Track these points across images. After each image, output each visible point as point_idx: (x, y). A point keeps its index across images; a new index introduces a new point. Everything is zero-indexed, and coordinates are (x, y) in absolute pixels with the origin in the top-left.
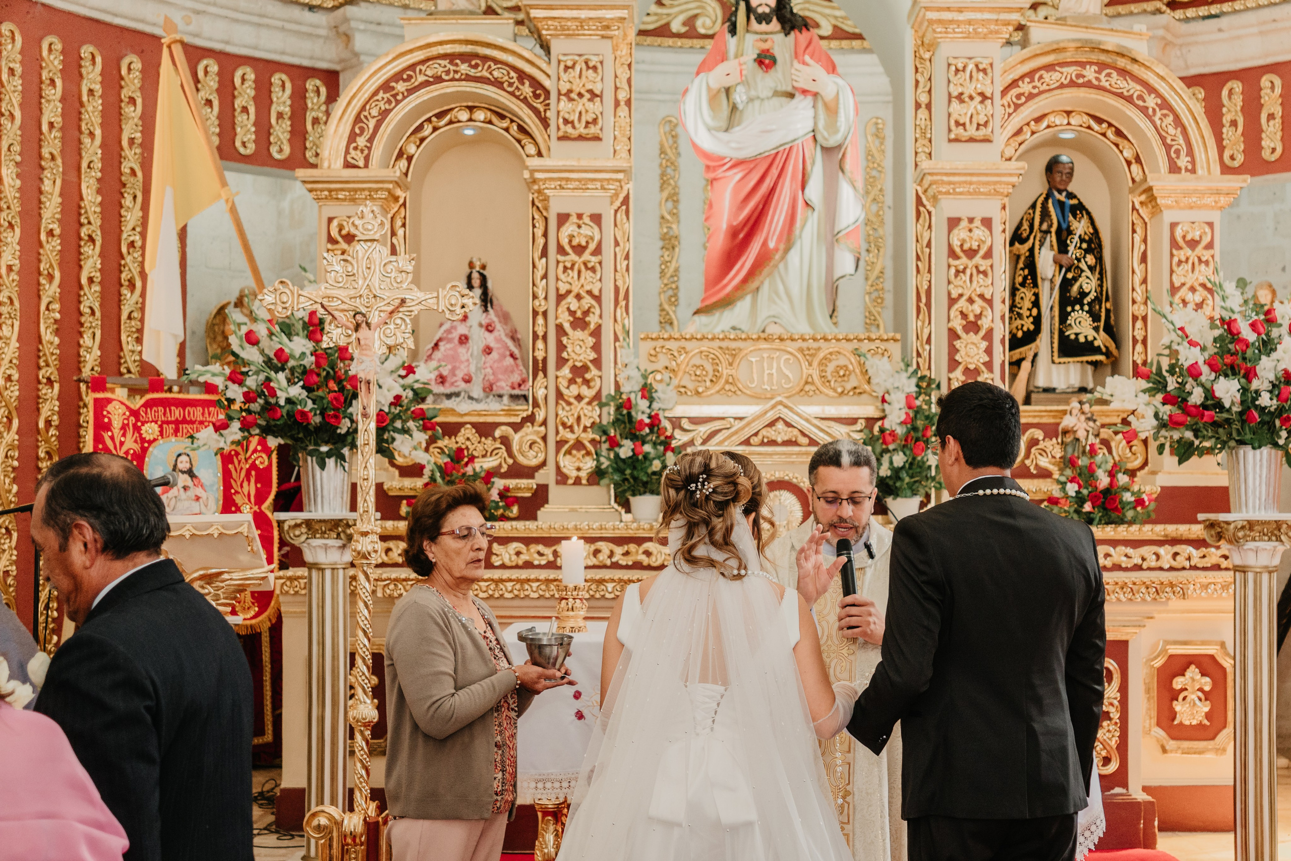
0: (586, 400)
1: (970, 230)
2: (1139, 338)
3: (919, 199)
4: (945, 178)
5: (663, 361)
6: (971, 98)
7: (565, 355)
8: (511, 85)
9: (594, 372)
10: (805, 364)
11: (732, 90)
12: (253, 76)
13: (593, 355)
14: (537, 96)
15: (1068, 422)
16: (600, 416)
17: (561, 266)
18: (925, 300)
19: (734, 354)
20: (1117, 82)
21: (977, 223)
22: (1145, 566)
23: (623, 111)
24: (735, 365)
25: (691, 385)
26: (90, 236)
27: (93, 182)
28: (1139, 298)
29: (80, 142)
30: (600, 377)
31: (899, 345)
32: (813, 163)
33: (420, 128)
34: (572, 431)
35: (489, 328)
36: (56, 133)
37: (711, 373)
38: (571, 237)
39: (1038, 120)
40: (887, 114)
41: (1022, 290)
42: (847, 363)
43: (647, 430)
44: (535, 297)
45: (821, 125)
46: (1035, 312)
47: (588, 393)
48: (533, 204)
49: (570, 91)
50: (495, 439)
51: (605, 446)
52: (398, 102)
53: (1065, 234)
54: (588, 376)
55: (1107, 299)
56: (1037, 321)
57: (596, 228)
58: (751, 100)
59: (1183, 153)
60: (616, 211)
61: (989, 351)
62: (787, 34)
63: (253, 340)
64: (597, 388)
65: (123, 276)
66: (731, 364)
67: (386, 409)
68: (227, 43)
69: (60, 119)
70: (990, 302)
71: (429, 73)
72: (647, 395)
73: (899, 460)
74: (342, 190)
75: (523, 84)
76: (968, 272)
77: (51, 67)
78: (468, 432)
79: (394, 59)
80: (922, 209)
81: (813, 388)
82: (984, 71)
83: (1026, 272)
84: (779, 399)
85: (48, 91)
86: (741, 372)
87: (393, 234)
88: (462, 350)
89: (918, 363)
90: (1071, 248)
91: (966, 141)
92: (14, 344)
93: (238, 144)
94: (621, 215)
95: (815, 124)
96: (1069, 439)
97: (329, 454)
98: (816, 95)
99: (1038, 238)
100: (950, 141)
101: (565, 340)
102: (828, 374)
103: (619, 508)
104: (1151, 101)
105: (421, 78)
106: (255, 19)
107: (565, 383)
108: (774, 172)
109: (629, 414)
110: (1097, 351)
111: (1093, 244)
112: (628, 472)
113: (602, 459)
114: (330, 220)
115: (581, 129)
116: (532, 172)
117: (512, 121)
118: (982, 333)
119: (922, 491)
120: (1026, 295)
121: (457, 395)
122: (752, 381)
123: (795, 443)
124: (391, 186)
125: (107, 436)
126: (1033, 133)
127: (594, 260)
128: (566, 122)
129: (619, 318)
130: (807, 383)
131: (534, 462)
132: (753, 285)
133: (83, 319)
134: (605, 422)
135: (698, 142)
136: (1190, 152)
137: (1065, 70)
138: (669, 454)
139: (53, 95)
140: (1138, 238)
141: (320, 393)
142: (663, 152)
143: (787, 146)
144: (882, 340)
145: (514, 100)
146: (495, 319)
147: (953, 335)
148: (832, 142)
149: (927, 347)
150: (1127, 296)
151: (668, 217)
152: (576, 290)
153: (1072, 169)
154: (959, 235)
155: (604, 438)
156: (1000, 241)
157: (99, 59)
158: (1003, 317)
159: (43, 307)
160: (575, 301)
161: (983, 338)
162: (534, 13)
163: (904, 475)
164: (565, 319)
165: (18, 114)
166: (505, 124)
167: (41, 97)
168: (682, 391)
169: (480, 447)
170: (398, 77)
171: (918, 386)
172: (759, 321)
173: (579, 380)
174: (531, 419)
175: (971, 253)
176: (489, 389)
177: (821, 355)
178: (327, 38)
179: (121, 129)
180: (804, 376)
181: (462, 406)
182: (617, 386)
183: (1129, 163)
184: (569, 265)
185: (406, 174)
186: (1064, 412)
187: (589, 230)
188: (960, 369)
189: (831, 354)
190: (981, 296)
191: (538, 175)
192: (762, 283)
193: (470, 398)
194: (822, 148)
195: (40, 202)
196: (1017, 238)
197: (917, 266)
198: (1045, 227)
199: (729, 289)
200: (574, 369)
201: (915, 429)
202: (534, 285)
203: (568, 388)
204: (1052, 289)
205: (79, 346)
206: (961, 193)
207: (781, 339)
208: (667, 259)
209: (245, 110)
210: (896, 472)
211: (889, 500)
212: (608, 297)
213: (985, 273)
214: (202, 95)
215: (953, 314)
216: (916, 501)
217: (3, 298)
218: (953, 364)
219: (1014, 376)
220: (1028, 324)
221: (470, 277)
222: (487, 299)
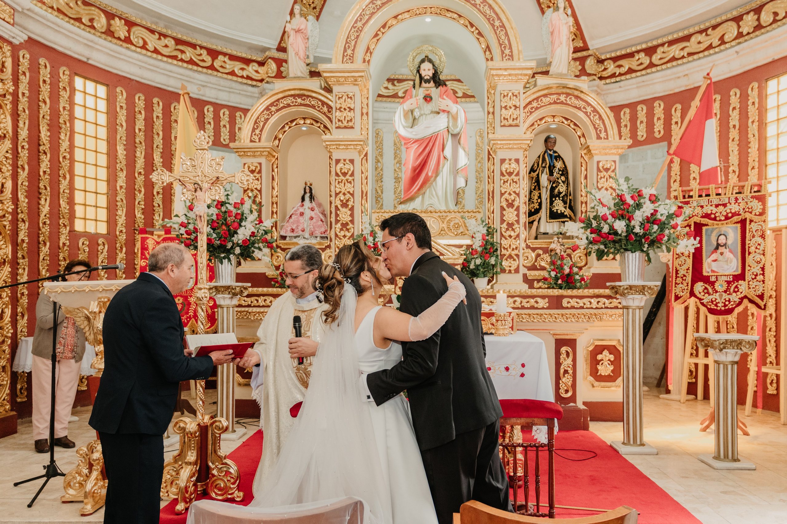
0: (347, 237)
1: (510, 164)
2: (584, 211)
3: (489, 154)
4: (499, 142)
6: (510, 107)
7: (339, 218)
8: (319, 107)
9: (351, 225)
10: (441, 223)
11: (413, 111)
12: (228, 113)
13: (350, 219)
14: (329, 112)
15: (552, 246)
17: (337, 181)
18: (491, 195)
20: (574, 101)
21: (513, 161)
22: (585, 307)
23: (365, 117)
27: (159, 153)
28: (584, 194)
29: (153, 137)
30: (354, 228)
31: (480, 214)
32: (447, 140)
33: (284, 127)
35: (312, 209)
36: (141, 133)
38: (341, 169)
39: (541, 120)
40: (483, 127)
41: (534, 191)
42: (459, 222)
45: (451, 125)
46: (539, 201)
47: (349, 234)
48: (329, 157)
49: (341, 108)
52: (272, 115)
53: (552, 168)
54: (348, 227)
55: (570, 195)
56: (540, 204)
57: (351, 165)
58: (421, 115)
59: (603, 131)
60: (362, 159)
61: (518, 215)
62: (437, 88)
63: (191, 208)
64: (352, 232)
67: (248, 238)
68: (217, 99)
69: (144, 128)
70: (518, 195)
71: (285, 103)
72: (372, 235)
73: (478, 261)
74: (249, 151)
75: (323, 107)
76: (509, 182)
77: (140, 106)
79: (270, 97)
80: (490, 157)
81: (444, 232)
82: (516, 96)
83: (536, 184)
85: (138, 116)
87: (273, 171)
88: (301, 218)
89: (488, 222)
90: (555, 174)
91: (508, 126)
92: (124, 218)
93: (222, 140)
94: (364, 161)
95: (448, 124)
96: (553, 253)
97: (224, 258)
98: (448, 112)
99: (541, 170)
100: (501, 126)
101: (338, 212)
102: (451, 227)
104: (589, 109)
105: (282, 105)
106: (228, 89)
107: (339, 230)
108: (431, 144)
110: (566, 216)
111: (564, 172)
114: (245, 164)
115: (345, 124)
116: (325, 141)
117: (321, 124)
118: (515, 208)
119: (489, 275)
120: (536, 193)
121: (299, 237)
124: (269, 150)
125: (146, 253)
126: (539, 125)
127: (351, 178)
128: (339, 120)
129: (363, 204)
130: (442, 230)
132: (422, 192)
133: (155, 208)
135: (400, 132)
136: (606, 131)
137: (552, 97)
139: (141, 118)
140: (583, 169)
141: (218, 231)
142: (395, 144)
143: (437, 133)
144: (473, 212)
145: (320, 113)
146: (315, 206)
147: (502, 209)
148: (455, 132)
149: (492, 215)
150: (579, 194)
151: (397, 170)
152: (343, 191)
153: (556, 141)
154: (505, 166)
156: (524, 170)
157: (161, 104)
158: (525, 203)
159: (137, 203)
160: (343, 196)
161: (515, 210)
162: (325, 75)
163: (480, 268)
164: (338, 203)
165: (124, 125)
166: (319, 125)
167: (135, 118)
170: (272, 104)
171: (487, 230)
172: (425, 206)
173: (345, 229)
174: (329, 247)
175: (510, 174)
176: (312, 234)
177: (448, 219)
179: (171, 133)
180: (441, 228)
181: (301, 241)
182: (362, 231)
183: (580, 137)
184: (340, 181)
185: (278, 146)
186: (551, 242)
187: (349, 166)
188: (505, 223)
189: (452, 218)
190: (515, 192)
191: (327, 143)
193: (304, 238)
194: (451, 134)
195: (135, 161)
196: (532, 170)
197: (489, 181)
198: (544, 165)
199: (413, 193)
200: (342, 224)
201: (486, 249)
202: (330, 191)
203: (340, 232)
204: (547, 191)
205: (154, 219)
206: (506, 148)
207: (431, 212)
209: (225, 126)
210: (477, 266)
211: (475, 279)
212: (358, 195)
213: (516, 182)
214: (206, 120)
215: (502, 200)
216: (486, 279)
217: (118, 199)
218: (502, 221)
219: (530, 228)
220: (536, 206)
221: (305, 189)
222: (312, 198)
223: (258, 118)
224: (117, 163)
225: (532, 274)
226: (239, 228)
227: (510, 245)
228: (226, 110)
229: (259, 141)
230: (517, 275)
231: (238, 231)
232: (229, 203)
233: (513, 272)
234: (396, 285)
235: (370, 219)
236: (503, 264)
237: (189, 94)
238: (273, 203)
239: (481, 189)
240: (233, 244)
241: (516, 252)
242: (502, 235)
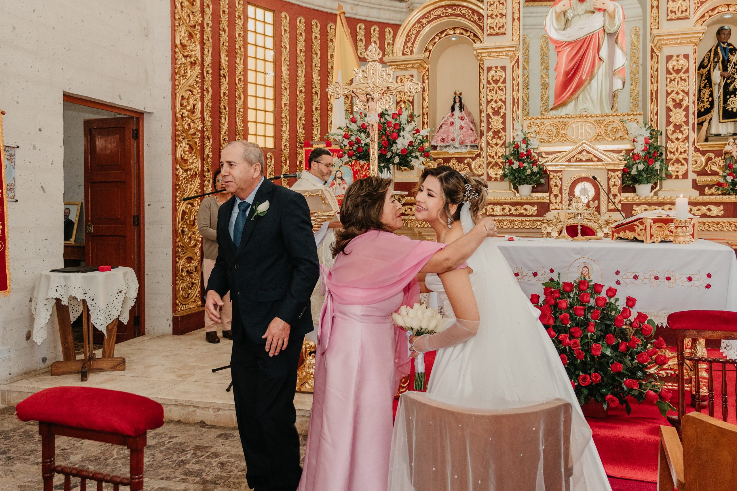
0: (500, 145)
1: (678, 61)
3: (652, 51)
4: (665, 37)
5: (534, 128)
7: (490, 127)
8: (469, 16)
9: (503, 133)
10: (597, 127)
11: (567, 12)
12: (378, 29)
13: (502, 126)
14: (480, 20)
15: (727, 148)
16: (505, 152)
17: (489, 89)
18: (655, 96)
19: (565, 124)
21: (681, 57)
23: (516, 22)
24: (566, 129)
25: (546, 138)
26: (316, 92)
27: (317, 71)
29: (312, 57)
30: (506, 135)
31: (642, 117)
32: (603, 41)
33: (434, 38)
34: (494, 159)
35: (462, 119)
36: (302, 54)
37: (555, 133)
38: (493, 77)
39: (713, 10)
40: (640, 25)
41: (704, 90)
42: (618, 126)
43: (525, 157)
44: (481, 105)
45: (607, 23)
46: (710, 99)
47: (500, 142)
48: (480, 66)
49: (492, 14)
50: (465, 164)
51: (508, 164)
52: (423, 27)
53: (726, 62)
54: (500, 135)
56: (712, 103)
57: (503, 72)
58: (574, 16)
60: (513, 66)
61: (687, 116)
63: (353, 121)
64: (504, 140)
65: (329, 107)
66: (564, 129)
67: (406, 147)
68: (368, 17)
69: (304, 48)
70: (687, 93)
71: (436, 14)
72: (526, 142)
73: (641, 167)
74: (402, 65)
75: (474, 15)
76: (676, 80)
77: (301, 29)
78: (454, 161)
79: (422, 9)
80: (654, 54)
81: (601, 137)
83: (706, 81)
84: (584, 141)
85: (299, 38)
86: (569, 132)
87: (424, 82)
88: (451, 128)
89: (651, 124)
90: (729, 69)
91: (676, 19)
92: (287, 133)
94: (515, 67)
95: (604, 24)
96: (727, 157)
97: (384, 167)
98: (604, 10)
99: (712, 65)
100: (668, 20)
101: (490, 120)
102: (608, 131)
103: (515, 191)
105: (433, 17)
106: (378, 7)
107: (490, 138)
108: (585, 46)
109: (518, 150)
112: (516, 175)
113: (506, 170)
114: (397, 77)
115: (497, 30)
116: (476, 50)
117: (471, 32)
118: (683, 108)
119: (652, 181)
120: (706, 92)
121: (449, 146)
122: (573, 135)
123: (591, 161)
124: (420, 62)
126: (710, 16)
127: (502, 86)
128: (490, 28)
129: (514, 111)
130: (598, 135)
131: (481, 173)
132: (575, 96)
133: (314, 124)
134: (507, 154)
135: (551, 36)
138: (535, 167)
139: (301, 39)
142: (542, 49)
143: (591, 34)
144: (634, 115)
145: (471, 22)
146: (465, 115)
147: (668, 109)
148: (612, 31)
149: (656, 117)
151: (544, 76)
152: (495, 99)
153: (730, 32)
154: (672, 63)
155: (507, 161)
156: (693, 66)
157: (319, 25)
159: (298, 119)
160: (494, 103)
161: (684, 110)
163: (643, 174)
164: (490, 111)
165: (288, 46)
166: (468, 34)
167: (297, 40)
168: (542, 141)
169: (459, 167)
170: (423, 17)
171: (651, 134)
172: (578, 111)
173: (496, 137)
174: (479, 155)
175: (678, 71)
176: (462, 143)
177: (605, 123)
178: (406, 12)
179: (328, 52)
180: (597, 133)
181: (451, 151)
182: (514, 138)
184: (492, 88)
185: (428, 58)
186: (725, 144)
187: (500, 73)
188: (672, 125)
189: (609, 122)
190: (683, 91)
191: (478, 51)
192: (580, 95)
193: (454, 147)
194: (608, 34)
195: (297, 80)
196: (701, 66)
197: (651, 80)
198: (716, 60)
199: (565, 98)
200: (494, 132)
201: (649, 153)
202: (480, 100)
203: (492, 140)
204: (719, 89)
205: (313, 134)
206: (674, 44)
207: (587, 117)
208: (544, 93)
209: (375, 42)
210: (640, 172)
211: (636, 186)
212: (509, 102)
213: (685, 80)
214: (358, 37)
215: (668, 100)
216: (650, 186)
217: (283, 116)
218: (668, 123)
219: (699, 130)
220: (707, 105)
221: (455, 99)
222: (461, 107)
223: (410, 31)
224: (282, 83)
225: (702, 180)
226: (397, 138)
227: (677, 149)
228: (376, 26)
229: (411, 54)
230: (685, 180)
231: (397, 141)
232: (387, 115)
233: (681, 177)
234: (551, 192)
235: (522, 126)
236: (669, 169)
237: (344, 13)
238: (424, 114)
239: (636, 91)
240: (393, 153)
241: (684, 156)
242: (668, 138)
